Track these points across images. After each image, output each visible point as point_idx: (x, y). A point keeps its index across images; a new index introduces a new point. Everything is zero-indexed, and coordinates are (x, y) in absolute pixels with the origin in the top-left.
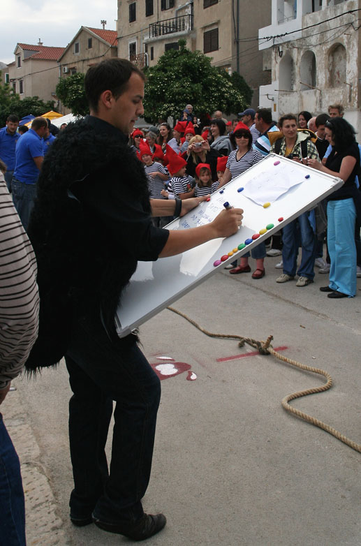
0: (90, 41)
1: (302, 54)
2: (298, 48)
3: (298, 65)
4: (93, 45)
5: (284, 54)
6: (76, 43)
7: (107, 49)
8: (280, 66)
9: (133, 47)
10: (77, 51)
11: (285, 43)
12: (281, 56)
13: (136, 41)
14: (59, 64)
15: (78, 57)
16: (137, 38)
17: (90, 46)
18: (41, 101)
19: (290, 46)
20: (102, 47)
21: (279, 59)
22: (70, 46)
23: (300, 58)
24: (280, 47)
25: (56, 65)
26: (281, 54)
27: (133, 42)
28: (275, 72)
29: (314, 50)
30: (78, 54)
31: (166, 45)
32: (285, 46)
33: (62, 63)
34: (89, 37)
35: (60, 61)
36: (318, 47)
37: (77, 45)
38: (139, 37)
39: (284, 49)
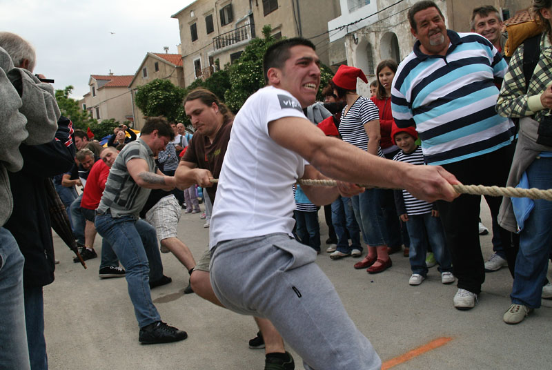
0: (157, 65)
1: (380, 36)
2: (375, 32)
3: (378, 48)
4: (159, 67)
5: (360, 41)
6: (144, 68)
7: (173, 70)
8: (356, 53)
9: (198, 63)
10: (145, 75)
11: (359, 30)
12: (356, 43)
13: (200, 57)
14: (130, 89)
15: (147, 80)
16: (201, 54)
17: (157, 69)
18: (118, 123)
19: (366, 32)
20: (168, 68)
21: (355, 47)
22: (138, 73)
23: (379, 41)
24: (355, 35)
25: (128, 90)
26: (356, 41)
27: (196, 59)
28: (352, 60)
29: (395, 31)
30: (147, 78)
31: (231, 55)
32: (360, 32)
33: (133, 87)
34: (155, 61)
35: (130, 87)
36: (399, 27)
37: (145, 70)
38: (203, 54)
39: (359, 36)
